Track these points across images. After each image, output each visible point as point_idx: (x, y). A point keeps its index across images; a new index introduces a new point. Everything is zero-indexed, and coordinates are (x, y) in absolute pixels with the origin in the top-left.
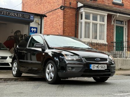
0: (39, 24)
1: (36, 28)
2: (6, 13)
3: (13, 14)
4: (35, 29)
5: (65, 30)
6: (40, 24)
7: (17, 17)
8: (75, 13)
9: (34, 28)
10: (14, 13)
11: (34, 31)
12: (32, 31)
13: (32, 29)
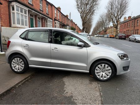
5: (2, 17)
8: (7, 4)
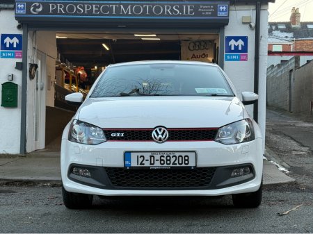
0: (250, 26)
1: (245, 39)
2: (150, 9)
3: (168, 8)
4: (241, 43)
6: (253, 24)
7: (179, 15)
9: (236, 39)
10: (172, 6)
11: (236, 47)
12: (233, 48)
13: (230, 43)
